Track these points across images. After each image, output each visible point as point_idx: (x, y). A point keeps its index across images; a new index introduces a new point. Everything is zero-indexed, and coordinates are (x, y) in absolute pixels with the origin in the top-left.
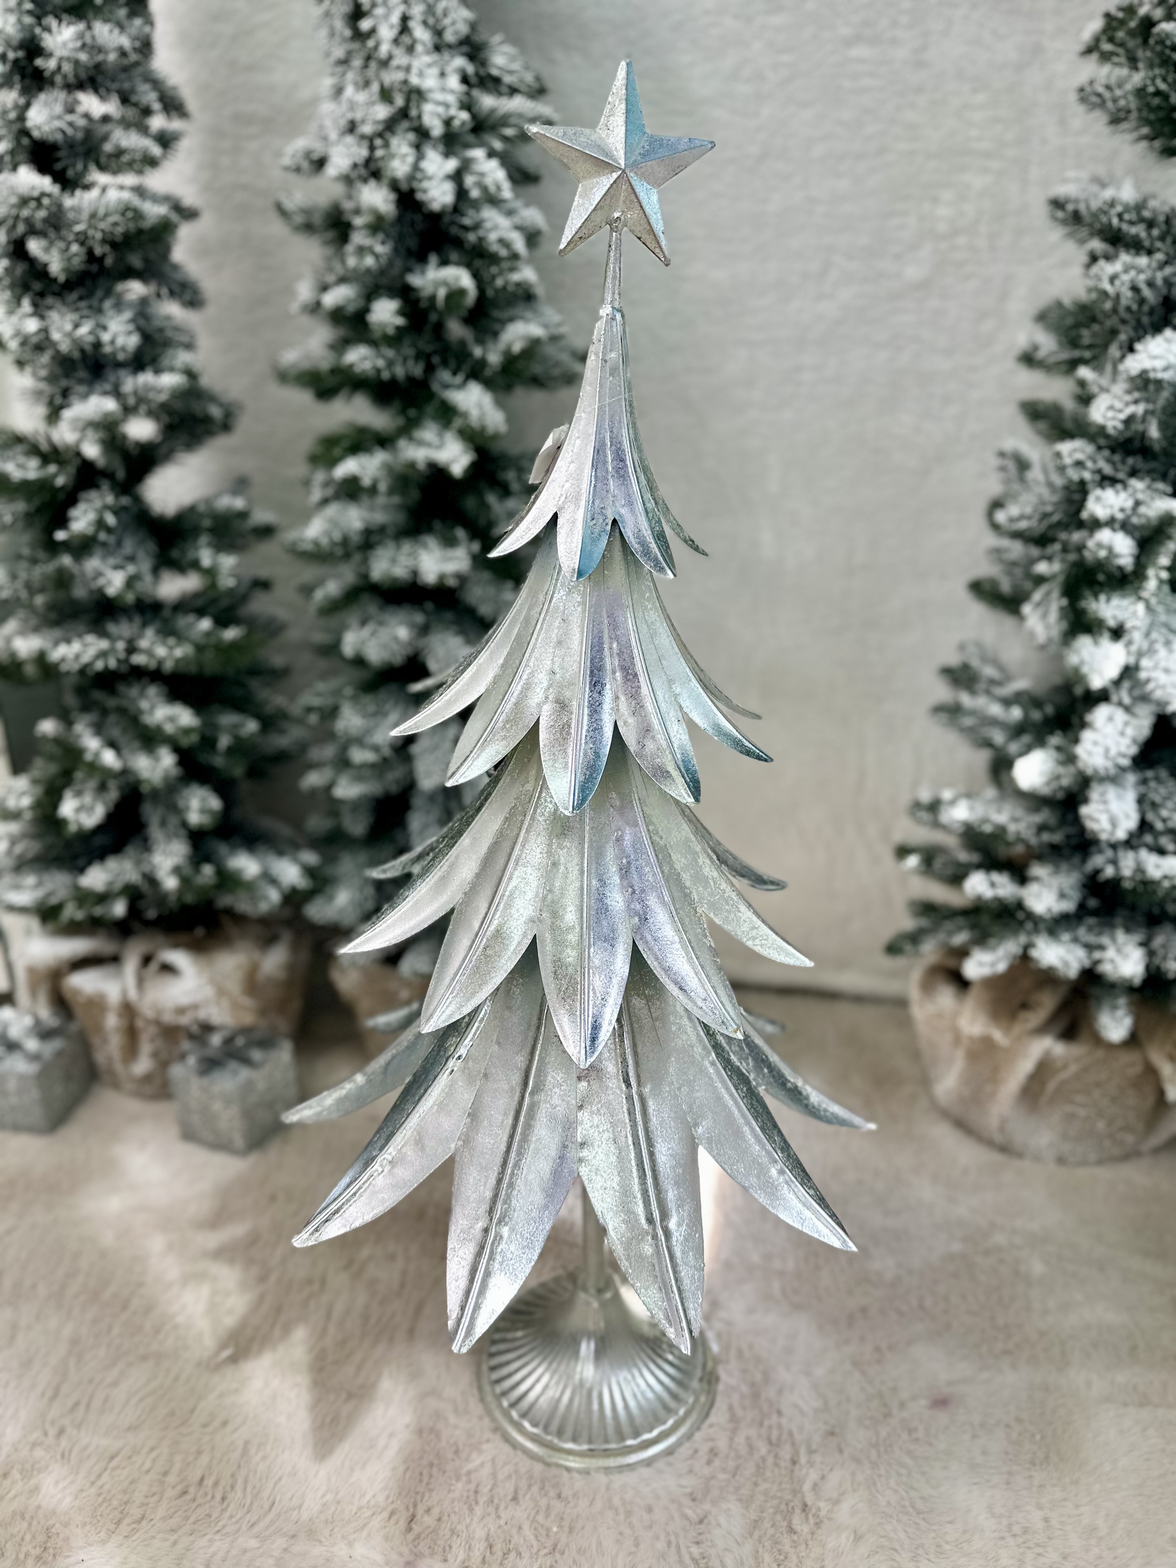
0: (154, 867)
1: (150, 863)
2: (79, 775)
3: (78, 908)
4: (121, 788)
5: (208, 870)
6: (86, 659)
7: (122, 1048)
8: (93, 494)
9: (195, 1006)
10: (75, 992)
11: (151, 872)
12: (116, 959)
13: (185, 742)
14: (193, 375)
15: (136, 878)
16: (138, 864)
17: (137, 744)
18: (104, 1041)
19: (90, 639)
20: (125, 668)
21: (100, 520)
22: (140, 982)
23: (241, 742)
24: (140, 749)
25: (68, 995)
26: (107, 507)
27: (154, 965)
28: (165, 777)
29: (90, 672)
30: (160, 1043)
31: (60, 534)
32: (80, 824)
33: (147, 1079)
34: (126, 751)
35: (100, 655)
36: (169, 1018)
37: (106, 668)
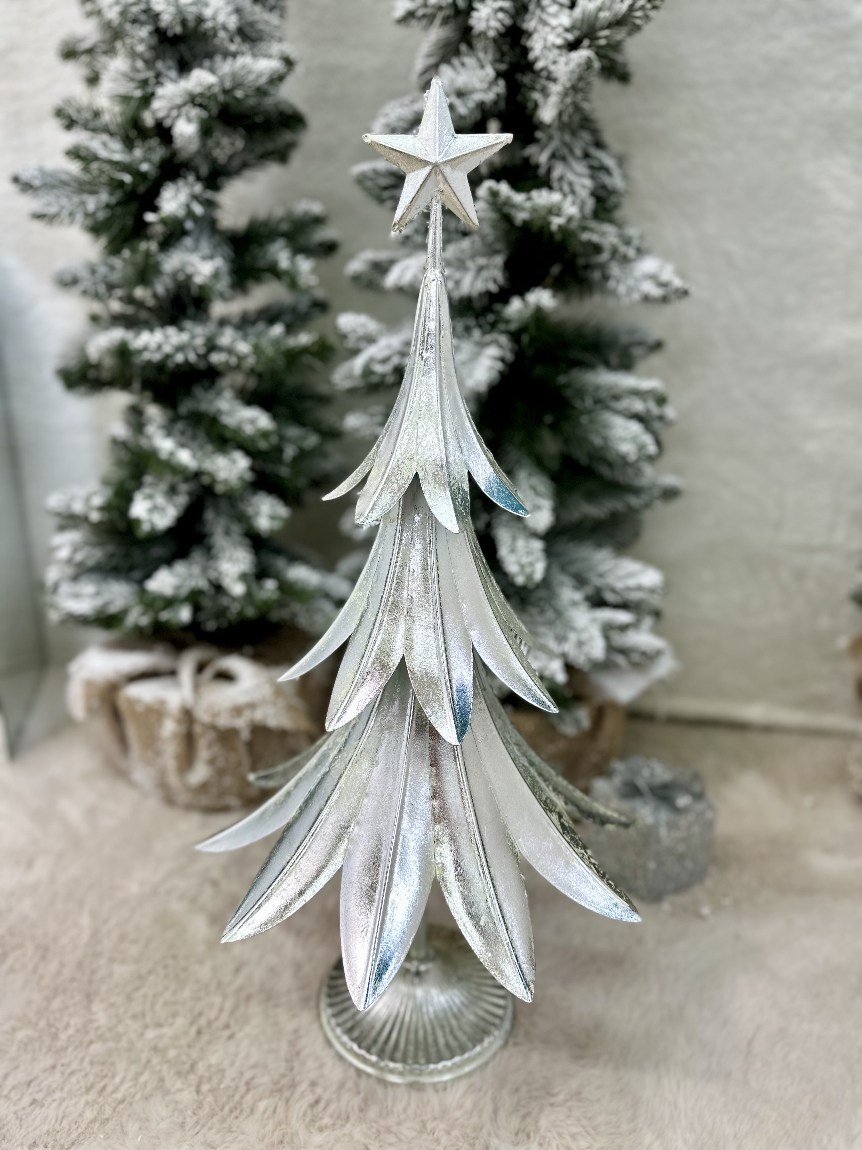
0: (220, 573)
1: (216, 569)
2: (148, 479)
3: (144, 614)
4: (190, 493)
5: (270, 584)
6: (167, 349)
7: (178, 757)
8: (181, 183)
9: (252, 706)
10: (132, 702)
11: (217, 579)
12: (172, 673)
13: (263, 445)
14: (288, 62)
15: (202, 584)
16: (204, 570)
17: (209, 448)
18: (158, 753)
19: (171, 331)
20: (202, 365)
21: (188, 207)
22: (197, 687)
23: (303, 455)
24: (213, 453)
25: (123, 706)
26: (195, 197)
27: (209, 672)
28: (241, 478)
29: (170, 364)
30: (217, 749)
31: (150, 217)
32: (152, 524)
33: (204, 787)
34: (199, 454)
35: (180, 348)
36: (224, 721)
37: (187, 361)
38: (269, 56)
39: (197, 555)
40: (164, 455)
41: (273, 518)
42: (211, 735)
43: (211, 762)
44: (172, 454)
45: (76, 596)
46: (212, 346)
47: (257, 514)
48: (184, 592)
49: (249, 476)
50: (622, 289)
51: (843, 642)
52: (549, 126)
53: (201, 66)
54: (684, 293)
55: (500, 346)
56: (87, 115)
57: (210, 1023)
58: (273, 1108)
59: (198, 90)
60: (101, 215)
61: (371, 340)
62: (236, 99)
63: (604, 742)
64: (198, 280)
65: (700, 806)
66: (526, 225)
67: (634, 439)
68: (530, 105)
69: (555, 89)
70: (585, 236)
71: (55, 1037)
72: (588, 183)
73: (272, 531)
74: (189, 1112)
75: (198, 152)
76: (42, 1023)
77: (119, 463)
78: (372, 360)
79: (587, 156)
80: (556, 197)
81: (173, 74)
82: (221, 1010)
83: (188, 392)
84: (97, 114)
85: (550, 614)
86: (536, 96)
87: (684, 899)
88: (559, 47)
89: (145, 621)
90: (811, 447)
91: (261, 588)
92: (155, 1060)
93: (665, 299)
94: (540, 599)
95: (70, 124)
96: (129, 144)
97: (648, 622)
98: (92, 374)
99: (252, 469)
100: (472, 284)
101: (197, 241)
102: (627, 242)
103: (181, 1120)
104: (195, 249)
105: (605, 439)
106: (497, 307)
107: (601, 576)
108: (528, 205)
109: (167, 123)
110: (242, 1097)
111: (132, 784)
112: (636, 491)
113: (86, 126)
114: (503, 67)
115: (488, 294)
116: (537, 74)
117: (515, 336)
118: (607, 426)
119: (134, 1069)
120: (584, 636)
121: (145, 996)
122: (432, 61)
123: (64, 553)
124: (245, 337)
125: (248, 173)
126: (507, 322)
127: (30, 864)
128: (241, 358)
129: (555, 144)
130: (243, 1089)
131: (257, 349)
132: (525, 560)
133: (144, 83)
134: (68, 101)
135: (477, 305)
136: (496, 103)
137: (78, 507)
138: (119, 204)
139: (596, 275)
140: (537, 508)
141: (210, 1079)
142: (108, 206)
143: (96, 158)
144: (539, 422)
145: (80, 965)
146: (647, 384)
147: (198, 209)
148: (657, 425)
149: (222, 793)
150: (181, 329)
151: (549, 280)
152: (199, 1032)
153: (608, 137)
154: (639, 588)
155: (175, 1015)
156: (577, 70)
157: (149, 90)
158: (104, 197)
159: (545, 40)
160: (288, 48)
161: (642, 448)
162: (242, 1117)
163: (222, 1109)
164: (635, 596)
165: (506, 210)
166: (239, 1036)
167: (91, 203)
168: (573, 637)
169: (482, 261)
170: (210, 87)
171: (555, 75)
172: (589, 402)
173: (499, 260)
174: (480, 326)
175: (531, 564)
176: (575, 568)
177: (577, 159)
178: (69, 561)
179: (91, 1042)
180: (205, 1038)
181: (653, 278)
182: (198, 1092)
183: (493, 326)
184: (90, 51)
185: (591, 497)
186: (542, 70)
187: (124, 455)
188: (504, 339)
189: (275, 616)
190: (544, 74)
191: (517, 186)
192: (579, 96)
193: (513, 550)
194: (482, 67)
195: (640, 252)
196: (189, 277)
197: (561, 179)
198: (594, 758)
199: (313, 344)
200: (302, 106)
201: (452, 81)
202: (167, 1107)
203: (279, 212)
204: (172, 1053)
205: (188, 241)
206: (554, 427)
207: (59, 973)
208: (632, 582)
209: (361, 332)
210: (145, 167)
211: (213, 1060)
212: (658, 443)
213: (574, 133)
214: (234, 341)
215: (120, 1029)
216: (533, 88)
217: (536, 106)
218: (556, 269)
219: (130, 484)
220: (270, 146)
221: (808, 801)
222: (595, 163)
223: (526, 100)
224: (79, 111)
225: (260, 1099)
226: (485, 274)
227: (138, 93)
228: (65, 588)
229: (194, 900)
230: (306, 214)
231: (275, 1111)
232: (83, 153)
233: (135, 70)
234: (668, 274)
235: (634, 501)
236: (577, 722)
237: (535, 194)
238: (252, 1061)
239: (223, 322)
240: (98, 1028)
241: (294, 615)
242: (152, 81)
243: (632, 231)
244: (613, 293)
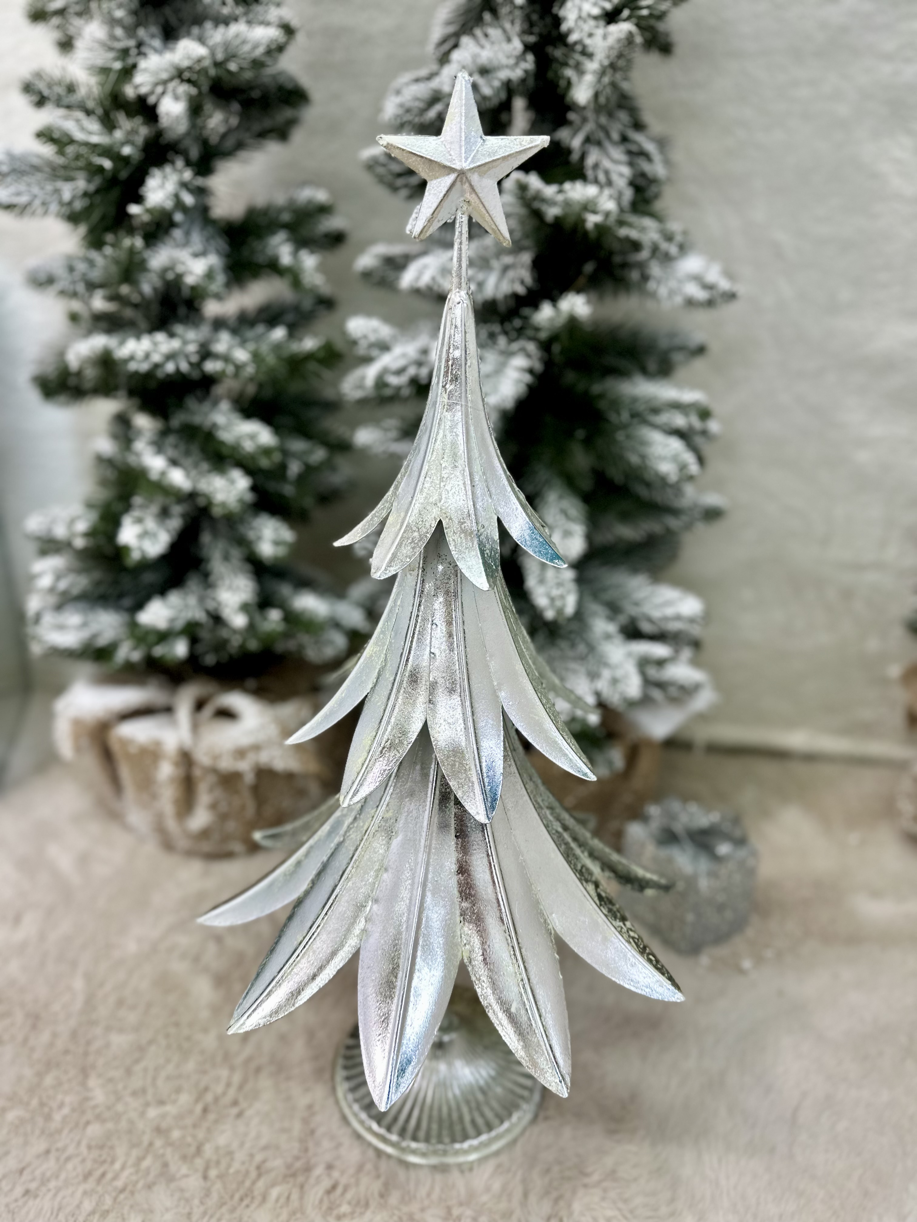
0: (219, 604)
1: (214, 599)
2: (137, 500)
3: (135, 648)
4: (184, 516)
5: (275, 615)
6: (156, 358)
7: (176, 802)
8: (168, 169)
9: (256, 748)
10: (125, 743)
11: (216, 610)
12: (168, 710)
13: (264, 463)
14: (288, 30)
15: (200, 615)
16: (201, 600)
17: (205, 466)
18: (154, 797)
19: (160, 337)
20: (196, 375)
21: (177, 196)
22: (195, 727)
23: (309, 470)
24: (209, 471)
25: (115, 747)
26: (184, 185)
27: (208, 711)
28: (241, 501)
29: (160, 374)
30: (219, 793)
31: (134, 209)
32: (143, 552)
33: (205, 834)
34: (194, 473)
35: (171, 356)
36: (226, 764)
37: (178, 371)
38: (266, 24)
39: (193, 583)
40: (154, 476)
41: (277, 543)
42: (211, 779)
43: (213, 806)
44: (163, 474)
45: (61, 627)
46: (206, 353)
47: (259, 538)
48: (179, 624)
49: (249, 497)
50: (663, 291)
51: (895, 671)
52: (584, 108)
53: (188, 34)
54: (731, 296)
55: (528, 356)
56: (60, 90)
57: (216, 1100)
58: (286, 1194)
59: (186, 64)
60: (78, 205)
61: (384, 347)
62: (229, 72)
63: (638, 782)
64: (190, 280)
65: (742, 853)
66: (558, 222)
67: (675, 458)
68: (563, 83)
69: (592, 66)
70: (623, 232)
71: (48, 1118)
72: (626, 171)
73: (276, 559)
74: (196, 1202)
75: (188, 134)
76: (35, 1102)
77: (103, 483)
78: (385, 371)
79: (624, 139)
80: (591, 191)
81: (157, 43)
82: (228, 1085)
83: (180, 404)
84: (71, 89)
85: (581, 648)
86: (569, 73)
87: (723, 951)
88: (596, 18)
89: (136, 656)
90: (863, 457)
91: (265, 619)
92: (159, 1143)
93: (710, 303)
94: (571, 632)
95: (41, 101)
96: (109, 124)
97: (687, 653)
98: (72, 382)
99: (254, 488)
100: (497, 286)
101: (187, 234)
102: (669, 238)
103: (187, 1210)
104: (186, 243)
105: (643, 457)
106: (526, 311)
107: (637, 604)
108: (560, 198)
109: (152, 100)
110: (254, 1183)
111: (127, 828)
112: (675, 512)
113: (59, 103)
114: (532, 39)
115: (515, 296)
116: (571, 48)
117: (546, 346)
118: (645, 443)
119: (135, 1153)
120: (619, 673)
121: (145, 1070)
122: (451, 29)
123: (46, 582)
124: (243, 343)
125: (243, 154)
126: (537, 329)
127: (17, 920)
128: (239, 367)
129: (589, 127)
130: (253, 1174)
131: (256, 356)
132: (555, 592)
133: (124, 53)
134: (38, 75)
135: (502, 308)
136: (523, 81)
137: (60, 532)
138: (97, 191)
139: (635, 275)
140: (567, 534)
141: (218, 1163)
142: (85, 194)
143: (71, 141)
144: (570, 435)
145: (74, 1035)
146: (689, 396)
147: (188, 199)
148: (699, 440)
149: (226, 838)
150: (172, 335)
151: (581, 281)
152: (205, 1110)
153: (647, 117)
154: (678, 618)
155: (178, 1090)
156: (617, 46)
157: (130, 61)
158: (81, 184)
159: (580, 9)
160: (287, 13)
161: (683, 467)
162: (253, 1206)
163: (232, 1197)
164: (674, 626)
165: (536, 205)
166: (249, 1113)
167: (67, 191)
168: (606, 674)
169: (508, 260)
170: (199, 60)
171: (590, 50)
172: (625, 416)
173: (526, 258)
174: (506, 333)
175: (562, 597)
176: (608, 596)
177: (615, 143)
178: (52, 590)
179: (88, 1123)
180: (211, 1117)
181: (698, 279)
182: (205, 1177)
183: (520, 333)
184: (61, 12)
185: (625, 517)
186: (576, 43)
187: (110, 474)
188: (531, 347)
189: (280, 647)
190: (579, 48)
191: (548, 179)
192: (618, 76)
193: (542, 581)
194: (509, 40)
195: (682, 248)
196: (179, 277)
197: (596, 166)
198: (627, 798)
199: (320, 349)
200: (305, 81)
201: (475, 57)
202: (172, 1195)
203: (280, 199)
204: (176, 1134)
205: (177, 233)
206: (588, 442)
207: (51, 1045)
208: (669, 611)
209: (372, 338)
210: (127, 150)
211: (222, 1140)
212: (701, 460)
213: (611, 115)
214: (230, 348)
215: (120, 1107)
216: (565, 64)
217: (569, 84)
218: (589, 268)
219: (118, 507)
220: (267, 123)
221: (853, 838)
222: (634, 148)
223: (558, 77)
224: (50, 86)
225: (273, 1184)
226: (511, 274)
227: (118, 65)
228: (48, 619)
229: (196, 959)
230: (310, 202)
231: (288, 1198)
232: (56, 135)
233: (113, 37)
234: (714, 275)
235: (673, 523)
236: (610, 763)
237: (567, 186)
238: (263, 1142)
239: (219, 324)
240: (95, 1107)
241: (301, 647)
242: (133, 52)
243: (674, 226)
244: (653, 295)
